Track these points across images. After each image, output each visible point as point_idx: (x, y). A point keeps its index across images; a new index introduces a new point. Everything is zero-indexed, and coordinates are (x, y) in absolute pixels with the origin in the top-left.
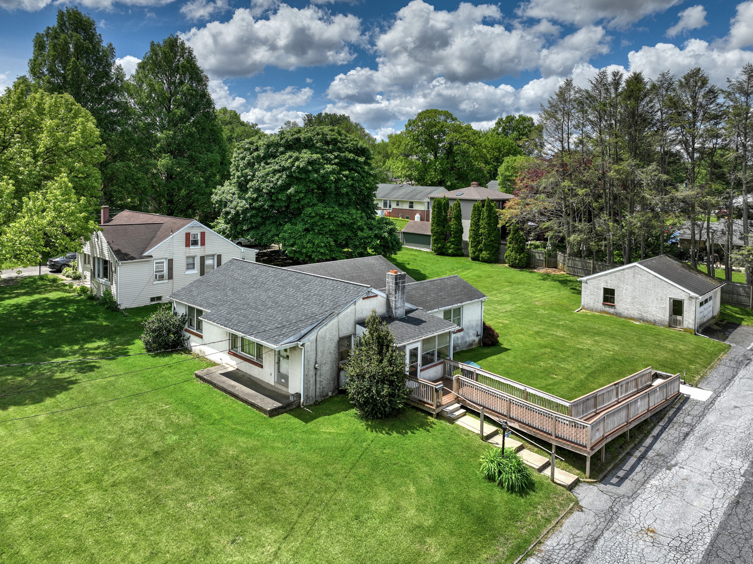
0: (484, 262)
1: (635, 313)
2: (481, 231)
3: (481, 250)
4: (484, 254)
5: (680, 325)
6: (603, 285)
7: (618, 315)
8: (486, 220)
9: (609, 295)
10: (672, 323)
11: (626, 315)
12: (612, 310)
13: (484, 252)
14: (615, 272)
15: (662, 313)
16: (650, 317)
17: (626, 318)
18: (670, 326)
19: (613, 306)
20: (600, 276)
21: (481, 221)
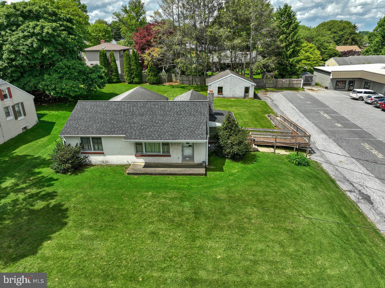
0: (136, 84)
1: (231, 95)
2: (132, 67)
3: (134, 78)
4: (136, 80)
5: (247, 97)
6: (218, 86)
7: (224, 97)
8: (134, 61)
9: (220, 90)
10: (245, 97)
11: (227, 97)
12: (221, 96)
13: (135, 79)
14: (223, 79)
15: (241, 93)
16: (237, 96)
17: (227, 98)
18: (244, 98)
19: (222, 94)
20: (217, 82)
21: (131, 62)
